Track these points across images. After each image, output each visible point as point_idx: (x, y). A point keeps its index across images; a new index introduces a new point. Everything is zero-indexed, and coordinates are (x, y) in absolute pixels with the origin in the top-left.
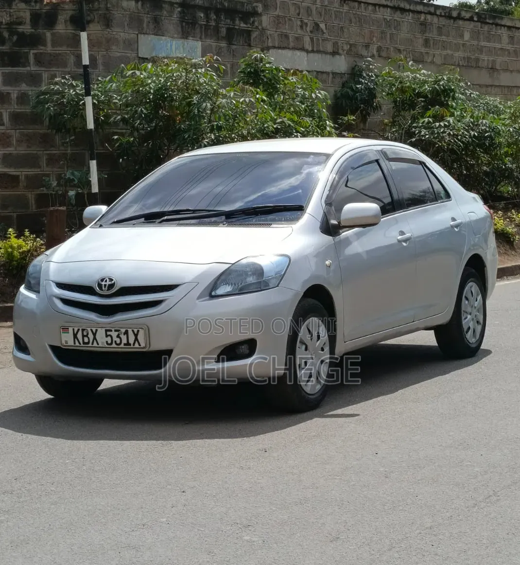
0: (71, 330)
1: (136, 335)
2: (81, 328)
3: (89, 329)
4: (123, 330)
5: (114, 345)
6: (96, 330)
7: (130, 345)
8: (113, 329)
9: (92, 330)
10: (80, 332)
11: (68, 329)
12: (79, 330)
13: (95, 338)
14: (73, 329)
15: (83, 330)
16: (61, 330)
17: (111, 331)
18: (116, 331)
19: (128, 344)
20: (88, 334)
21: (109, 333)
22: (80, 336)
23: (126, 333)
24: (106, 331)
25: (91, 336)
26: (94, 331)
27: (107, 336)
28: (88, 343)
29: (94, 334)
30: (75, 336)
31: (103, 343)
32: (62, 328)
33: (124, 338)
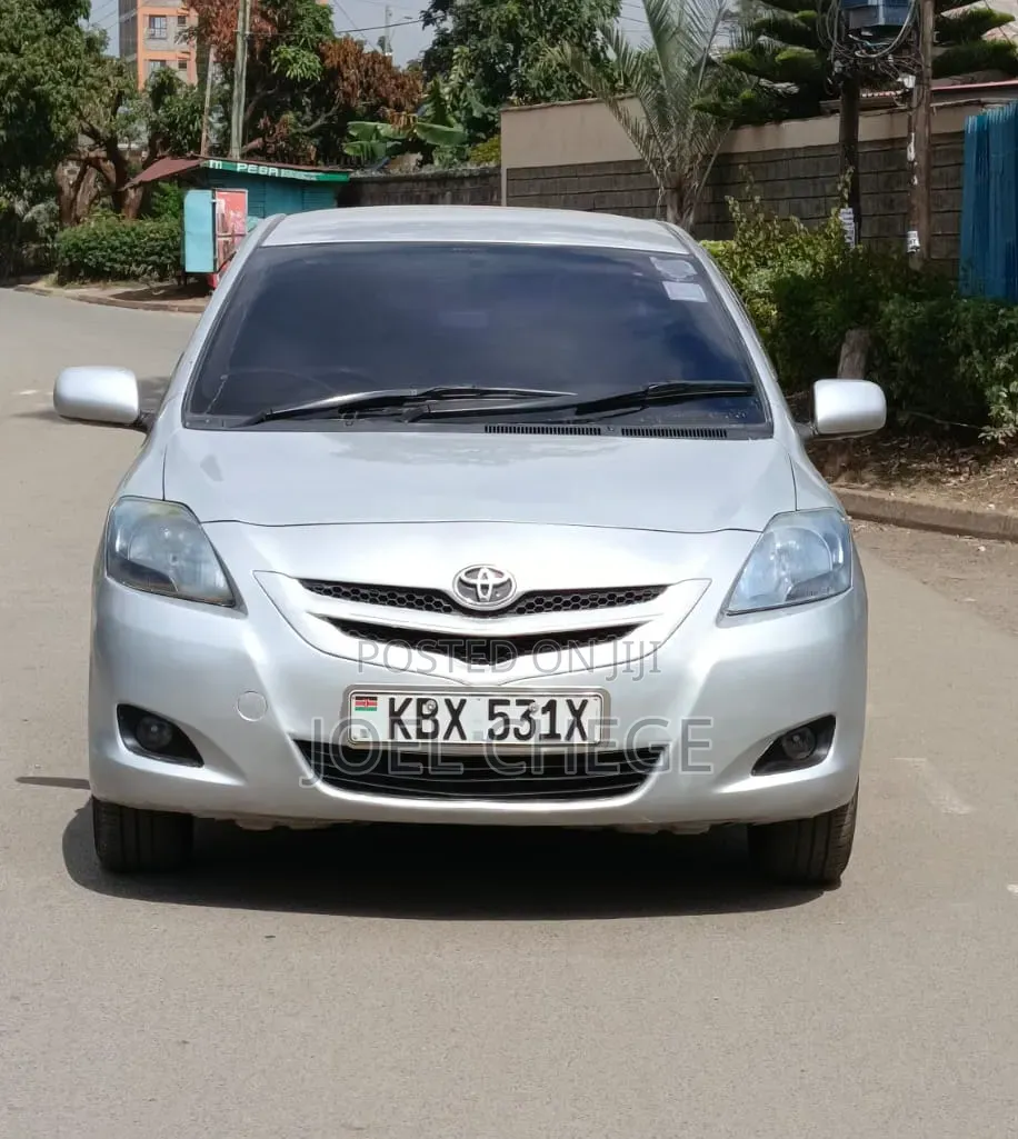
0: (383, 702)
1: (577, 713)
2: (415, 698)
3: (441, 701)
4: (542, 702)
5: (511, 739)
6: (463, 703)
7: (558, 736)
8: (513, 700)
9: (448, 703)
10: (412, 708)
11: (375, 699)
12: (408, 702)
13: (455, 722)
14: (392, 701)
15: (421, 702)
16: (354, 701)
17: (506, 703)
18: (520, 703)
19: (553, 735)
20: (435, 711)
21: (498, 709)
22: (410, 715)
23: (551, 708)
24: (493, 703)
25: (444, 718)
26: (456, 705)
27: (492, 716)
28: (435, 734)
29: (455, 713)
30: (395, 717)
31: (478, 735)
32: (357, 698)
33: (543, 722)
